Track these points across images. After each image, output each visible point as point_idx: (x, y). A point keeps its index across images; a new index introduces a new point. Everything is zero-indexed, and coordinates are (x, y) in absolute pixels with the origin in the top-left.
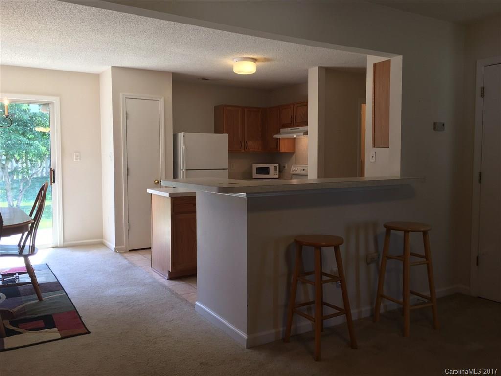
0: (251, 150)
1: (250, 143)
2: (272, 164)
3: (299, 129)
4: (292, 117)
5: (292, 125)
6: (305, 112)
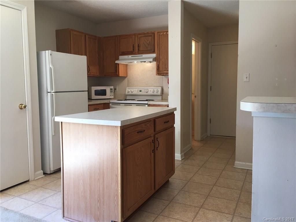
2: (109, 87)
3: (142, 56)
4: (134, 46)
5: (134, 52)
6: (149, 41)
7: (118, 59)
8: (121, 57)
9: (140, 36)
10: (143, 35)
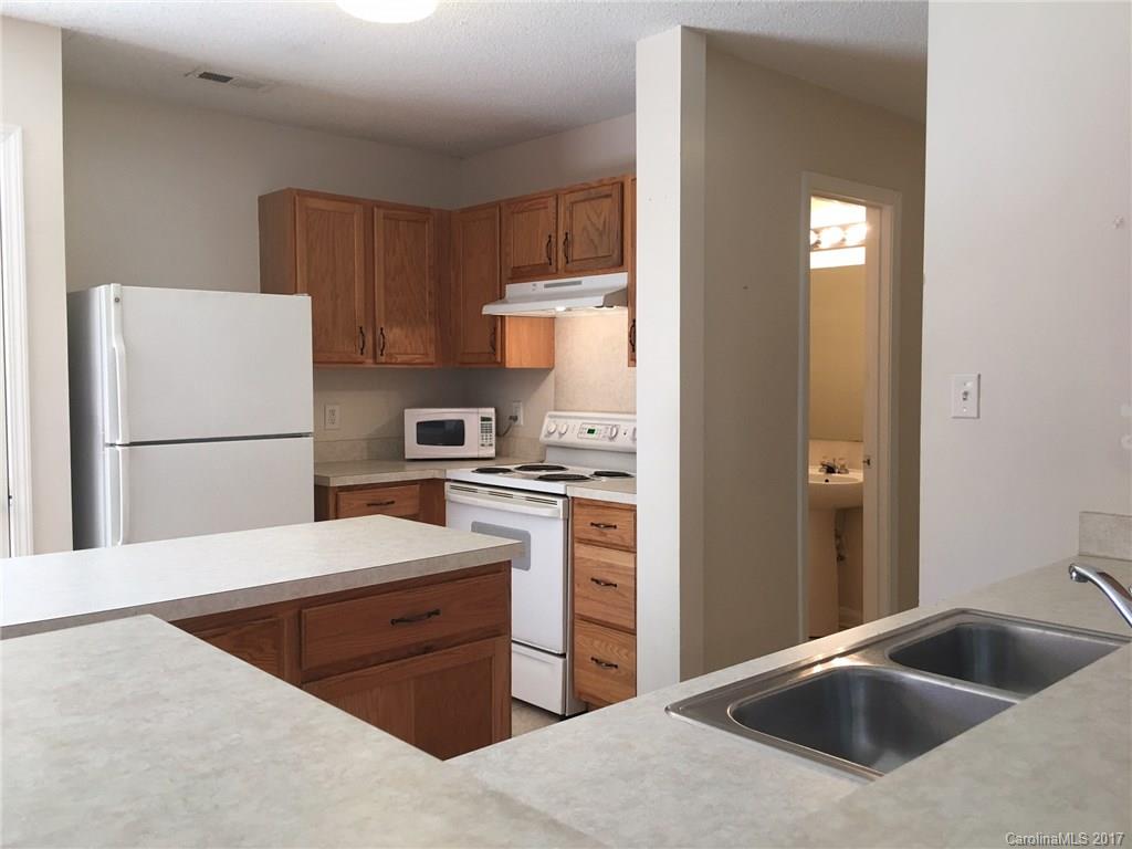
0: (400, 359)
1: (394, 335)
2: (475, 410)
3: (580, 283)
4: (553, 240)
5: (553, 270)
6: (602, 220)
7: (500, 297)
8: (512, 289)
9: (574, 197)
10: (581, 196)
